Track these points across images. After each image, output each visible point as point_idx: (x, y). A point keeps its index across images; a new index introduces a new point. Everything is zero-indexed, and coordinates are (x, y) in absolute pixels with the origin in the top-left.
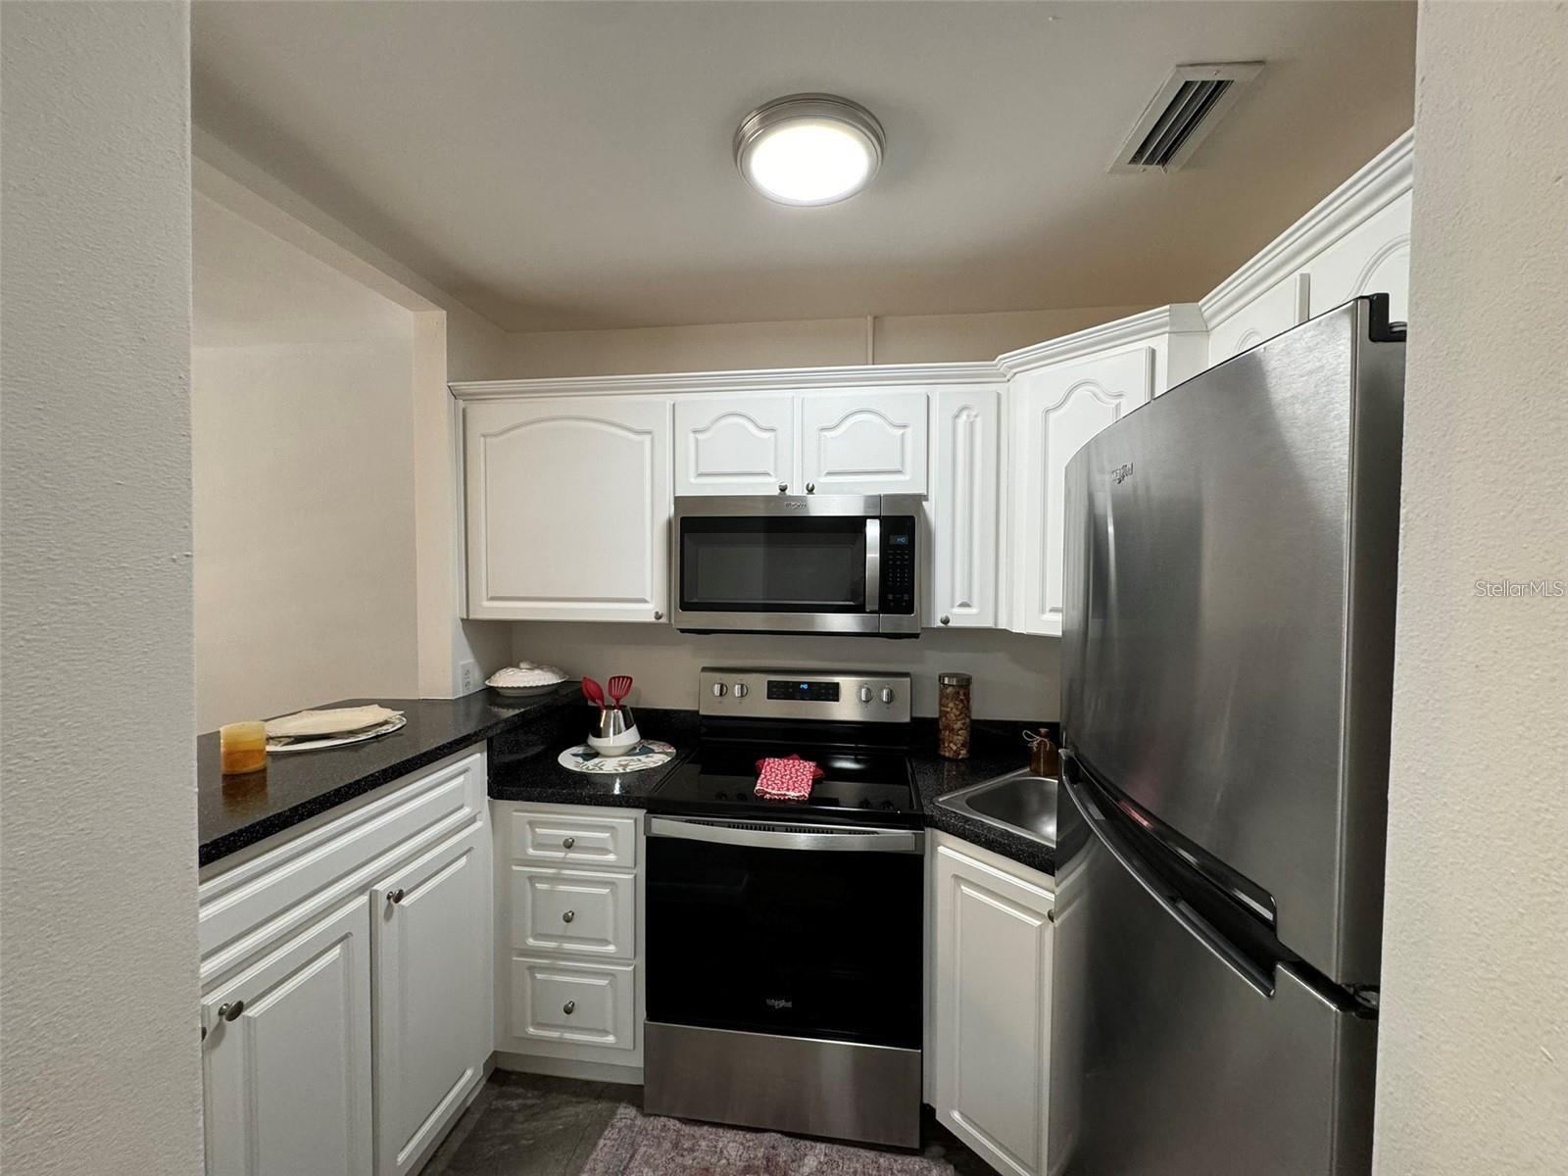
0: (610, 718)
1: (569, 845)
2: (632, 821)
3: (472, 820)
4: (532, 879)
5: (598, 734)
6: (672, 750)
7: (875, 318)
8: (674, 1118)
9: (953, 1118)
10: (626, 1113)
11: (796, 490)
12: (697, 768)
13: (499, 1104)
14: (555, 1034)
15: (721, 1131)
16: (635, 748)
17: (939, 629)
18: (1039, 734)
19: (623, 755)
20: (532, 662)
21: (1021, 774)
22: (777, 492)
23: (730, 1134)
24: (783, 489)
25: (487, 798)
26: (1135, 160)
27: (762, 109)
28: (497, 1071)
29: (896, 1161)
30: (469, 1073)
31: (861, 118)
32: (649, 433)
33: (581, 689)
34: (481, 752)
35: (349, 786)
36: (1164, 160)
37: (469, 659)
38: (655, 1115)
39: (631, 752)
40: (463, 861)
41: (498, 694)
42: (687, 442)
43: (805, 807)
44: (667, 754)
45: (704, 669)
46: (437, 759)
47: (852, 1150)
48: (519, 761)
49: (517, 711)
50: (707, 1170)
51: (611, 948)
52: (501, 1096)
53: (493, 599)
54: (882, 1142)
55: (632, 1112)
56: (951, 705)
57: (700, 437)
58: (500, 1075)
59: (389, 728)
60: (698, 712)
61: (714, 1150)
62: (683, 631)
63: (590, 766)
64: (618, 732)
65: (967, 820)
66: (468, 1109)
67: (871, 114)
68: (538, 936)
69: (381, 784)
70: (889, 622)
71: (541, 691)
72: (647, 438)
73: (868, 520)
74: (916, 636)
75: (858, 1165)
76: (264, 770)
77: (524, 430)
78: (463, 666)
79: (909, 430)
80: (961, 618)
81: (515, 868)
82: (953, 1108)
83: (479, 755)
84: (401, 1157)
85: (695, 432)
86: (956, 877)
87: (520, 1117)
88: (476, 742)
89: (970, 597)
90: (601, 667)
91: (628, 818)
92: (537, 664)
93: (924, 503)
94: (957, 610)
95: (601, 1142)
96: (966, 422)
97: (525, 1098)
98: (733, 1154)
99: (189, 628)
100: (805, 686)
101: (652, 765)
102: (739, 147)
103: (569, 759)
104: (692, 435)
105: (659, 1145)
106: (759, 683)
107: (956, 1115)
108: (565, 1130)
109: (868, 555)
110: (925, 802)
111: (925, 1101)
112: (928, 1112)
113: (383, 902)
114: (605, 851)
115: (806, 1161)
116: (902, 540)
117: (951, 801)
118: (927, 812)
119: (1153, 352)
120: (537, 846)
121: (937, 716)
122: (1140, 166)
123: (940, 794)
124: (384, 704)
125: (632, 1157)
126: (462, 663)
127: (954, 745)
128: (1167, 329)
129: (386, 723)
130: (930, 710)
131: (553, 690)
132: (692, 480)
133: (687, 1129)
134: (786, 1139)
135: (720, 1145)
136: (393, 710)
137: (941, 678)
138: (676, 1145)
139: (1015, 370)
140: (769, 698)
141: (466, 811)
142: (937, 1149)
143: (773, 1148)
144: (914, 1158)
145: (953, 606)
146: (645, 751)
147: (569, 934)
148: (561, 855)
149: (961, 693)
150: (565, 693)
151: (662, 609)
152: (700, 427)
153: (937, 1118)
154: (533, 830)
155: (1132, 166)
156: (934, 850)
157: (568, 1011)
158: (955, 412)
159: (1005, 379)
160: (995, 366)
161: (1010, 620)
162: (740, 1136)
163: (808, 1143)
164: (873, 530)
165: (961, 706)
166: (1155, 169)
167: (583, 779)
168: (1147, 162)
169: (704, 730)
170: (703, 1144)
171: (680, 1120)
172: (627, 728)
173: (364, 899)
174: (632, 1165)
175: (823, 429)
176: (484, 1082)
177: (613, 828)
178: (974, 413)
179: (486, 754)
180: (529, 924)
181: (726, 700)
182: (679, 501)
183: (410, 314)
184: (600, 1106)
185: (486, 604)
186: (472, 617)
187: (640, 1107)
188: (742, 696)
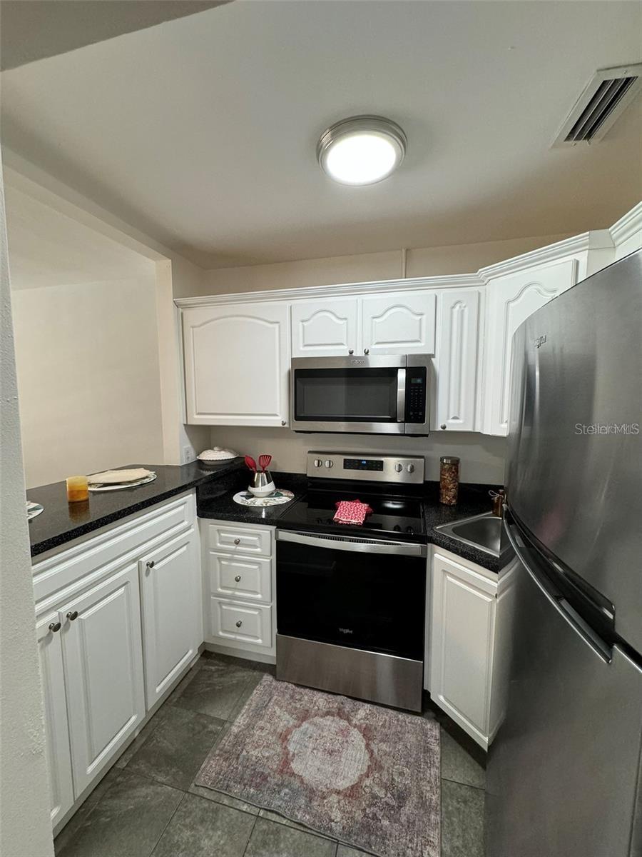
0: (259, 477)
1: (237, 543)
2: (269, 532)
3: (189, 528)
4: (220, 559)
5: (253, 486)
6: (292, 495)
7: (407, 250)
8: (292, 683)
9: (439, 699)
10: (267, 678)
11: (359, 353)
12: (306, 505)
13: (206, 667)
14: (232, 636)
15: (315, 692)
16: (272, 493)
17: (440, 432)
18: (499, 493)
19: (267, 497)
20: (220, 447)
21: (488, 515)
22: (348, 354)
23: (320, 694)
24: (351, 353)
25: (197, 517)
26: (568, 138)
27: (332, 128)
28: (205, 651)
29: (408, 718)
30: (191, 652)
31: (391, 128)
32: (277, 322)
33: (244, 462)
34: (193, 494)
35: (125, 510)
36: (589, 136)
37: (188, 445)
38: (282, 681)
39: (271, 495)
40: (185, 548)
41: (203, 463)
42: (298, 327)
43: (361, 528)
44: (289, 497)
45: (310, 452)
46: (169, 497)
47: (384, 709)
48: (212, 499)
49: (212, 473)
50: (307, 711)
51: (259, 596)
52: (207, 664)
53: (199, 414)
54: (401, 707)
55: (270, 678)
56: (447, 475)
57: (305, 324)
58: (207, 654)
59: (147, 480)
60: (306, 475)
61: (311, 701)
62: (297, 432)
63: (249, 502)
64: (263, 484)
65: (452, 540)
66: (191, 669)
67: (398, 126)
68: (223, 587)
69: (141, 509)
70: (411, 428)
71: (225, 462)
72: (276, 326)
73: (399, 370)
74: (426, 436)
75: (387, 717)
76: (87, 500)
77: (212, 323)
78: (185, 449)
79: (424, 317)
80: (453, 426)
81: (211, 553)
82: (440, 693)
83: (191, 495)
84: (158, 689)
85: (302, 321)
86: (444, 571)
87: (216, 675)
88: (190, 489)
89: (459, 413)
90: (255, 450)
91: (268, 530)
92: (223, 448)
93: (433, 359)
94: (451, 421)
95: (255, 691)
96: (458, 311)
97: (219, 666)
98: (321, 704)
99: (18, 435)
100: (365, 462)
101: (281, 503)
102: (319, 152)
103: (238, 498)
104: (301, 323)
105: (284, 696)
106: (339, 460)
107: (441, 698)
108: (237, 683)
109: (398, 390)
110: (428, 529)
111: (425, 688)
112: (426, 695)
113: (144, 567)
114: (256, 547)
115: (359, 712)
116: (419, 381)
117: (444, 529)
118: (429, 534)
119: (577, 263)
120: (222, 542)
121: (439, 480)
122: (572, 142)
123: (437, 525)
124: (146, 467)
125: (270, 700)
126: (185, 447)
127: (448, 497)
128: (587, 247)
129: (147, 477)
130: (435, 477)
131: (231, 461)
132: (302, 348)
133: (298, 690)
134: (349, 700)
135: (315, 699)
136: (151, 471)
137: (442, 459)
138: (292, 697)
139: (489, 278)
140: (345, 468)
141: (185, 524)
142: (431, 714)
143: (342, 703)
144: (418, 717)
145: (448, 419)
146: (279, 495)
147: (238, 587)
148: (234, 547)
149: (453, 468)
150: (236, 463)
151: (286, 420)
152: (305, 318)
153: (431, 698)
154: (219, 534)
155: (567, 142)
156: (432, 556)
157: (238, 625)
158: (452, 305)
159: (483, 284)
160: (477, 276)
161: (482, 427)
162: (325, 696)
163: (361, 703)
164: (402, 375)
165: (453, 475)
166: (583, 143)
167: (245, 509)
168: (577, 139)
169: (309, 484)
170: (306, 697)
171: (295, 684)
172: (269, 482)
173: (135, 565)
174: (269, 704)
175: (374, 318)
176: (199, 656)
177: (259, 535)
178: (464, 305)
179: (195, 495)
180: (218, 581)
181: (320, 468)
182: (294, 360)
183: (154, 262)
184: (255, 673)
185: (196, 417)
186: (189, 423)
187: (274, 675)
188: (330, 467)
